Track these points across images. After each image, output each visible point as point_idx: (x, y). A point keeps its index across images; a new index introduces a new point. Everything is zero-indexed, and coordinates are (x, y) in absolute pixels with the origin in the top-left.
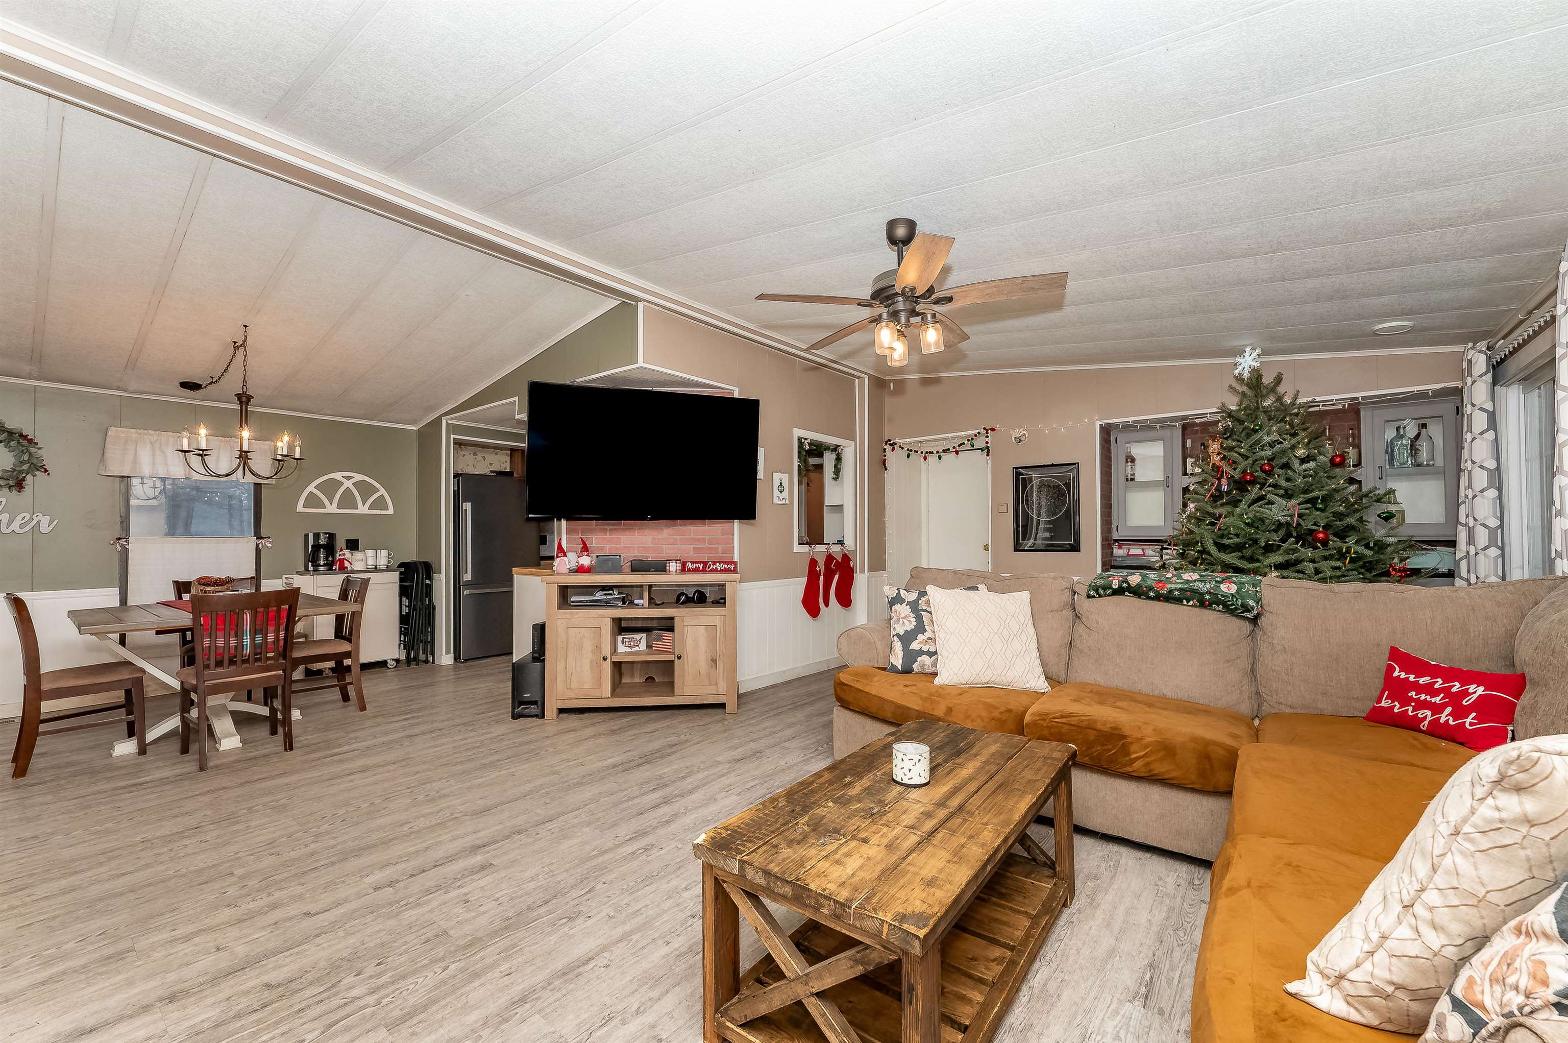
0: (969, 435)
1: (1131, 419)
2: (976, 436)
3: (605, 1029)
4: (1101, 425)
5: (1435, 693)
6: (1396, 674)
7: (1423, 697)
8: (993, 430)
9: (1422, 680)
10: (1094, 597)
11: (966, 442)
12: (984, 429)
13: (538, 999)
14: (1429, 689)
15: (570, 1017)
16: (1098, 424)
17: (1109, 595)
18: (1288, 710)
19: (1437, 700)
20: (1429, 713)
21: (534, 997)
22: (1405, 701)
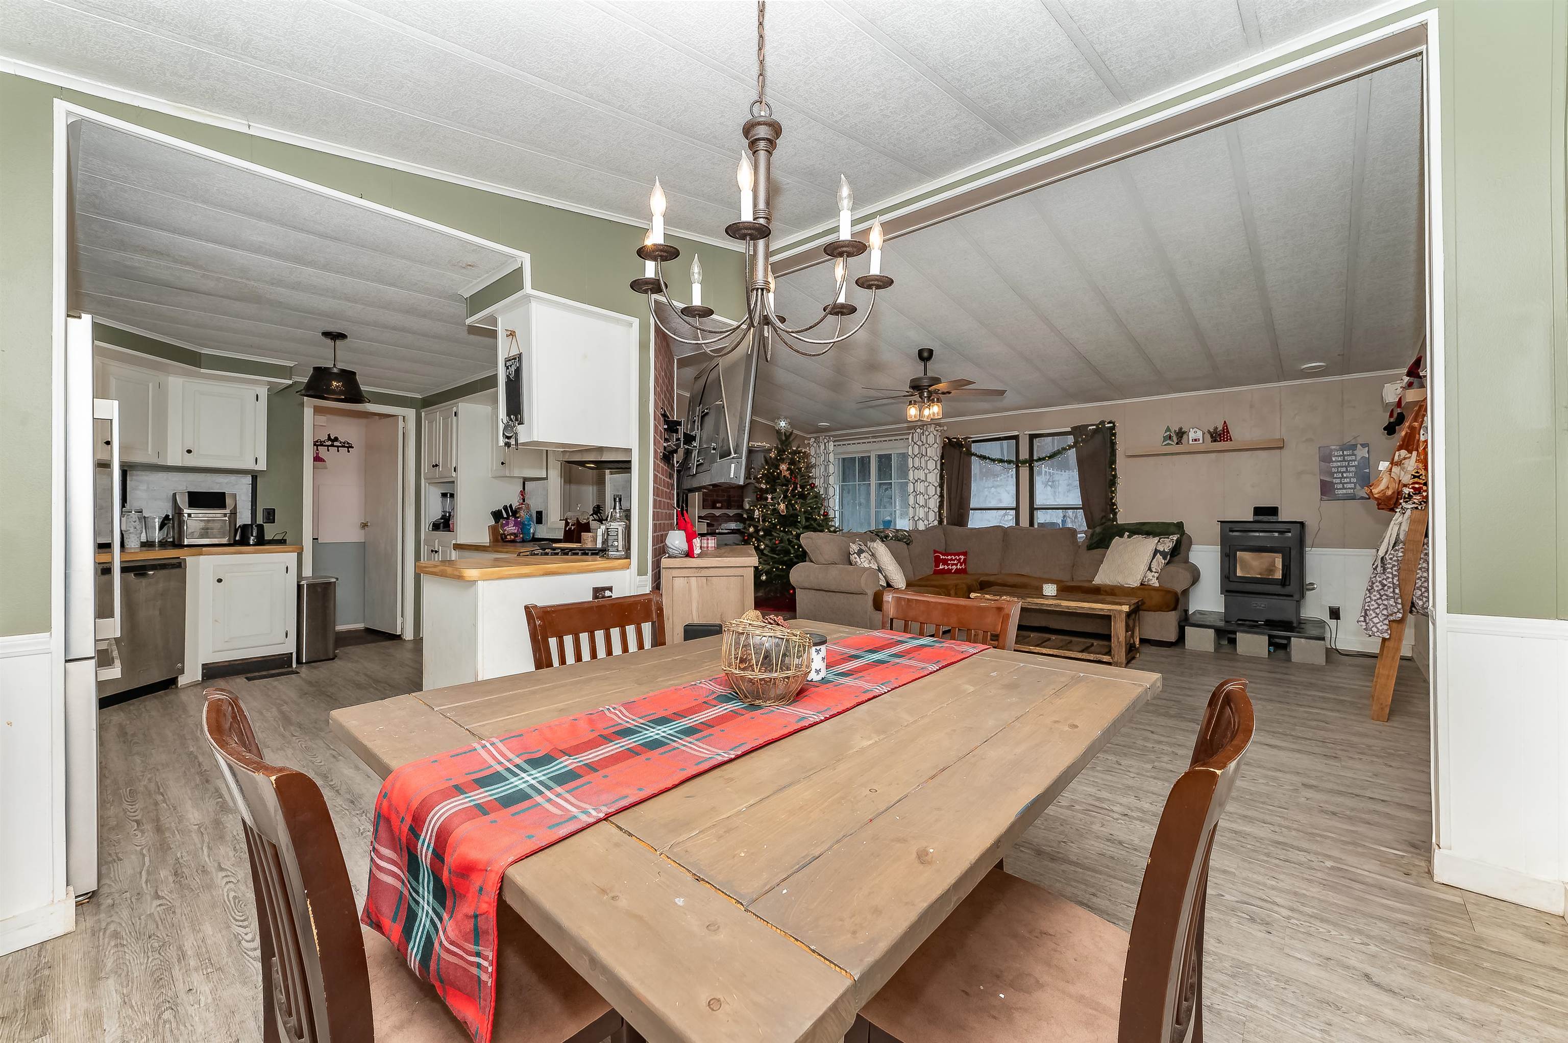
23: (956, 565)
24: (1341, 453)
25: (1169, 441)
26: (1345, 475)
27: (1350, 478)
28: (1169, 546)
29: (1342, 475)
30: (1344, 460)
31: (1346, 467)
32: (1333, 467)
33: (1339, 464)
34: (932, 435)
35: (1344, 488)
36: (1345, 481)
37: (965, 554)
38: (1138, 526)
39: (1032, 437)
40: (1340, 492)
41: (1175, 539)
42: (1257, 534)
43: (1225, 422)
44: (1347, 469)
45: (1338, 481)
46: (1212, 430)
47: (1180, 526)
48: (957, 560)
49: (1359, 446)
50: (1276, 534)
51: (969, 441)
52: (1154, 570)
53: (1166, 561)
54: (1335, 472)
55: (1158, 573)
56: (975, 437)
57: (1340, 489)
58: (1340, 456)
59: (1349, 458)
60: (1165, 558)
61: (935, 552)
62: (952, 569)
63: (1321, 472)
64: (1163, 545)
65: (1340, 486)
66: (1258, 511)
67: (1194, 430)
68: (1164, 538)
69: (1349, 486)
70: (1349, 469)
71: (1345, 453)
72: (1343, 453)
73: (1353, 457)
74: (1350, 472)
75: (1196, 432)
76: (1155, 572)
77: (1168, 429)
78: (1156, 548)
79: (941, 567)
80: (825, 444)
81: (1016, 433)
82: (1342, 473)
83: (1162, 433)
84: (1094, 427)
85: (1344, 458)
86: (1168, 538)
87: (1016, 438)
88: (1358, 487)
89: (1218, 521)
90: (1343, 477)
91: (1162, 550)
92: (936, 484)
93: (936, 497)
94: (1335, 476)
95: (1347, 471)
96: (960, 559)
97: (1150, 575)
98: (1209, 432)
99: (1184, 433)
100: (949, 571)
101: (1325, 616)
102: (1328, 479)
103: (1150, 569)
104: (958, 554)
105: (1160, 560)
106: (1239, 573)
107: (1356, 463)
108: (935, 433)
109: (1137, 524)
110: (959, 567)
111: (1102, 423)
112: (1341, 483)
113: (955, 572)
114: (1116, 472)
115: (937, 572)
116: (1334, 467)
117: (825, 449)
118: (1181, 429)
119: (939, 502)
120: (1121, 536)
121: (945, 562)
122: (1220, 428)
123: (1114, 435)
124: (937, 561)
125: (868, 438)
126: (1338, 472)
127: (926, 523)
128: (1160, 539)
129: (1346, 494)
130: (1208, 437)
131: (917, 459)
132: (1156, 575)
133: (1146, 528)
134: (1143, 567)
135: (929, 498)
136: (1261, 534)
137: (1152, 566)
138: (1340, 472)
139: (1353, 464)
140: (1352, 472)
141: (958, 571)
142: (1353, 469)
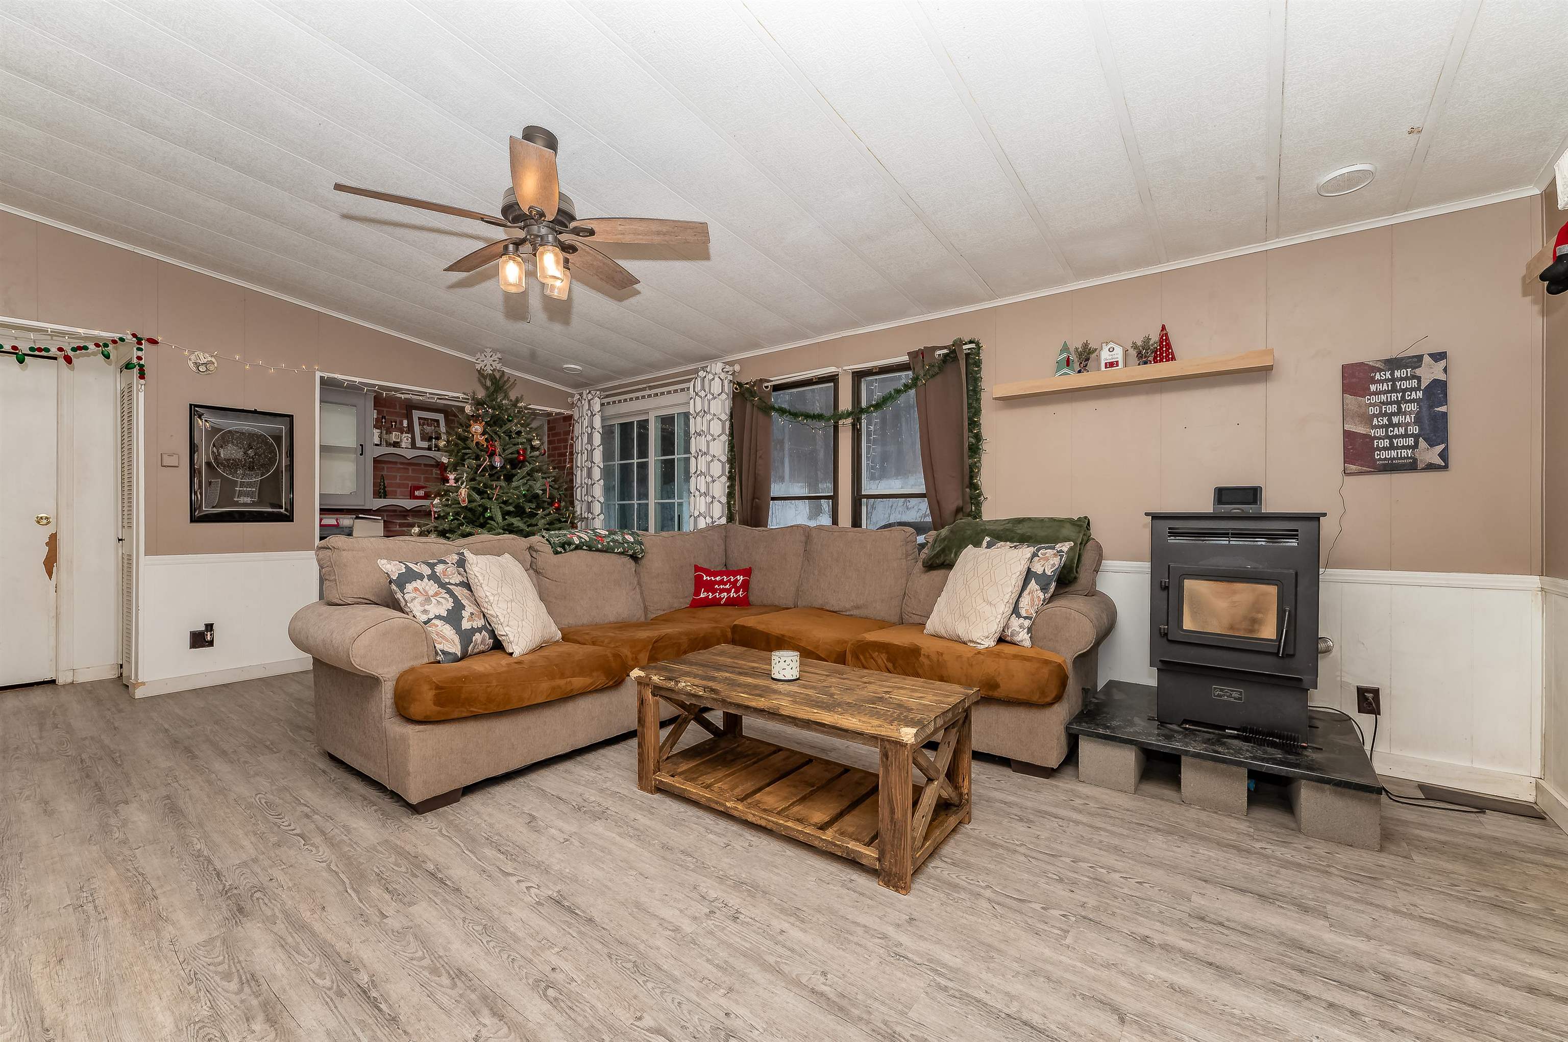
0: (101, 338)
1: (358, 380)
2: (114, 342)
3: (910, 955)
4: (322, 378)
5: (725, 584)
6: (705, 579)
7: (722, 587)
8: (153, 342)
9: (718, 578)
10: (561, 552)
11: (92, 347)
12: (134, 335)
13: (885, 1023)
14: (721, 582)
15: (904, 985)
16: (318, 375)
17: (572, 550)
18: (662, 613)
19: (727, 586)
20: (726, 594)
21: (884, 1027)
22: (714, 591)
23: (728, 591)
24: (1388, 375)
25: (1066, 370)
26: (1395, 420)
27: (1407, 425)
28: (1053, 565)
29: (1390, 420)
30: (1394, 390)
31: (1398, 403)
32: (1371, 405)
33: (1383, 398)
34: (717, 379)
35: (1392, 447)
36: (1396, 431)
37: (747, 572)
38: (1010, 525)
39: (858, 376)
40: (1384, 454)
41: (1065, 549)
42: (1224, 542)
43: (1163, 328)
44: (1399, 408)
45: (1381, 432)
46: (1139, 343)
47: (1083, 525)
48: (731, 583)
49: (1427, 359)
50: (1262, 542)
51: (767, 387)
52: (1023, 613)
53: (1048, 595)
54: (1374, 415)
55: (1030, 618)
56: (778, 380)
57: (1385, 449)
58: (1387, 380)
59: (1406, 384)
60: (1044, 589)
61: (697, 568)
62: (721, 599)
63: (1345, 415)
64: (1042, 562)
65: (1386, 443)
66: (1222, 495)
67: (1109, 346)
68: (1046, 548)
69: (1401, 442)
70: (1403, 406)
71: (1397, 374)
72: (1392, 374)
73: (1414, 383)
74: (1405, 413)
75: (1111, 350)
76: (1026, 618)
77: (1065, 349)
78: (1029, 569)
79: (702, 596)
80: (589, 401)
81: (832, 370)
82: (1390, 415)
83: (1055, 355)
84: (945, 351)
85: (1394, 386)
86: (1054, 548)
87: (833, 379)
88: (1422, 443)
89: (1147, 514)
90: (1391, 424)
91: (1040, 571)
92: (724, 458)
93: (724, 479)
94: (1375, 422)
95: (1399, 412)
96: (737, 581)
97: (1015, 623)
98: (1135, 346)
99: (1091, 352)
100: (715, 603)
101: (1350, 708)
102: (1361, 429)
103: (1016, 611)
104: (735, 573)
105: (1035, 595)
106: (1188, 624)
107: (1420, 394)
108: (723, 376)
109: (1009, 521)
110: (732, 594)
111: (959, 343)
112: (1387, 437)
113: (725, 604)
114: (980, 429)
115: (698, 604)
116: (1374, 405)
117: (589, 409)
118: (1086, 345)
119: (728, 487)
120: (978, 544)
121: (710, 586)
122: (1155, 338)
123: (978, 364)
124: (699, 584)
125: (644, 389)
126: (1382, 415)
127: (709, 520)
128: (1038, 550)
129: (1397, 458)
130: (1133, 353)
131: (699, 419)
132: (1027, 623)
133: (1021, 529)
134: (1004, 608)
135: (713, 481)
136: (1234, 542)
137: (1021, 605)
138: (1386, 414)
139: (1414, 395)
140: (1410, 413)
141: (731, 602)
142: (1413, 407)
